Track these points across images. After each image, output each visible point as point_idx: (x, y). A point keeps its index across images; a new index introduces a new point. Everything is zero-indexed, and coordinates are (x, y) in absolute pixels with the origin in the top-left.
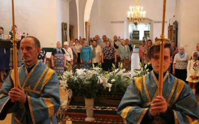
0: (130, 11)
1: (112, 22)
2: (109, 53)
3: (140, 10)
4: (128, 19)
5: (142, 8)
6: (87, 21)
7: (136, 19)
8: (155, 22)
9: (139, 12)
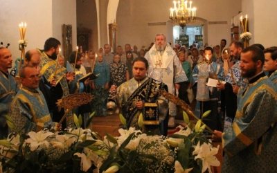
0: (173, 7)
1: (149, 24)
2: (118, 72)
3: (188, 6)
4: (171, 18)
5: (191, 2)
6: (112, 22)
7: (182, 19)
8: (210, 23)
9: (187, 9)
